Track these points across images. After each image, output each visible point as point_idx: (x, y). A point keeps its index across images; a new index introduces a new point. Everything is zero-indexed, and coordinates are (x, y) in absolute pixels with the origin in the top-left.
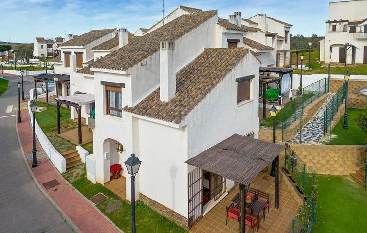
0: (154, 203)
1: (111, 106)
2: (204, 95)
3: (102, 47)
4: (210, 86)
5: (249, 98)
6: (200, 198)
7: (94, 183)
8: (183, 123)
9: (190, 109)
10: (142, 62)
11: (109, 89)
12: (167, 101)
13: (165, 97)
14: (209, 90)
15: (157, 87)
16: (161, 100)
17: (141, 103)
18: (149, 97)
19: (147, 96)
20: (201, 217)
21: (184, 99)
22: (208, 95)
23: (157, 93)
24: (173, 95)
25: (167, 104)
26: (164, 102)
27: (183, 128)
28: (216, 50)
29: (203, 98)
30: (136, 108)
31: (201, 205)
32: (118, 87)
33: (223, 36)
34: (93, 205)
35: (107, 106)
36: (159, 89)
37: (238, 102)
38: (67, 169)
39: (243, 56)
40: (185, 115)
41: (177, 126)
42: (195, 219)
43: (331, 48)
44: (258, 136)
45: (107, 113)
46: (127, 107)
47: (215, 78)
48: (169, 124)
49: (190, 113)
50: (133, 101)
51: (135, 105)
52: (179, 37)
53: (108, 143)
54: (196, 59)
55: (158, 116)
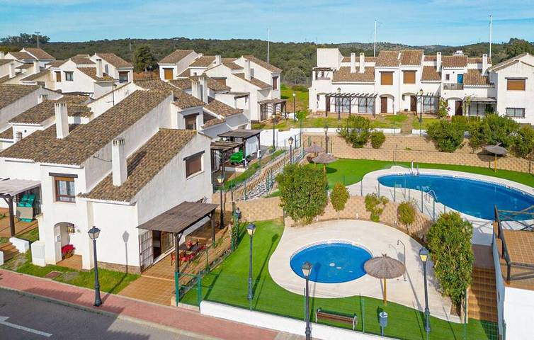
0: (111, 265)
1: (61, 193)
2: (151, 177)
3: (26, 117)
4: (158, 169)
5: (200, 170)
6: (151, 252)
7: (43, 265)
8: (133, 201)
9: (139, 190)
10: (95, 155)
11: (58, 179)
12: (119, 185)
13: (117, 182)
14: (157, 172)
15: (110, 173)
16: (114, 184)
17: (95, 189)
18: (103, 182)
19: (99, 181)
20: (152, 265)
21: (134, 181)
22: (155, 176)
23: (110, 178)
24: (125, 179)
25: (120, 187)
26: (117, 186)
27: (134, 204)
28: (170, 131)
29: (150, 180)
30: (90, 193)
31: (152, 257)
32: (70, 178)
33: (178, 115)
34: (50, 280)
35: (57, 194)
36: (112, 174)
37: (187, 176)
38: (5, 262)
39: (191, 139)
40: (135, 194)
41: (128, 203)
42: (146, 266)
43: (318, 96)
44: (211, 200)
45: (57, 201)
46: (81, 193)
47: (163, 161)
48: (122, 203)
49: (139, 193)
50: (87, 188)
51: (89, 191)
52: (130, 125)
53: (59, 227)
54: (149, 142)
55: (111, 198)
